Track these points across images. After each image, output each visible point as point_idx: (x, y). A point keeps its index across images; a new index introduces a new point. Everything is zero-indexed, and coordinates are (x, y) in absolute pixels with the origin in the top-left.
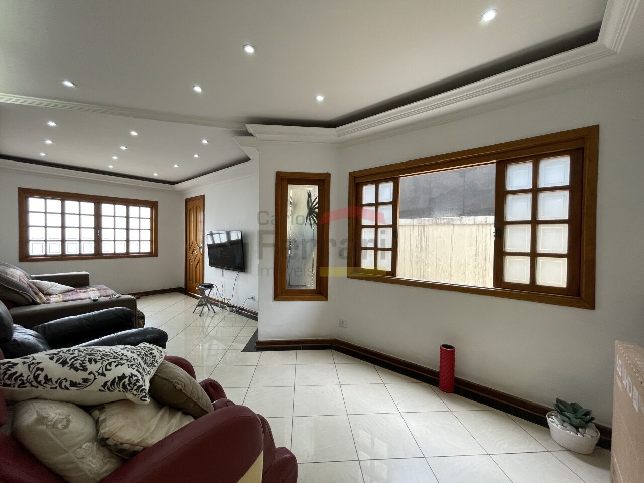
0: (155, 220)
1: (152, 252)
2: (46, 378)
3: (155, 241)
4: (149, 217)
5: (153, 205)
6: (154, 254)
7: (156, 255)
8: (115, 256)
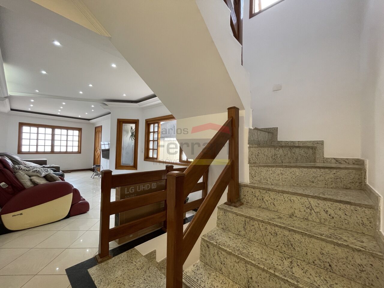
0: (80, 137)
1: (78, 151)
2: (22, 169)
3: (80, 146)
4: (78, 135)
5: (80, 130)
6: (79, 152)
7: (80, 153)
8: (60, 153)
